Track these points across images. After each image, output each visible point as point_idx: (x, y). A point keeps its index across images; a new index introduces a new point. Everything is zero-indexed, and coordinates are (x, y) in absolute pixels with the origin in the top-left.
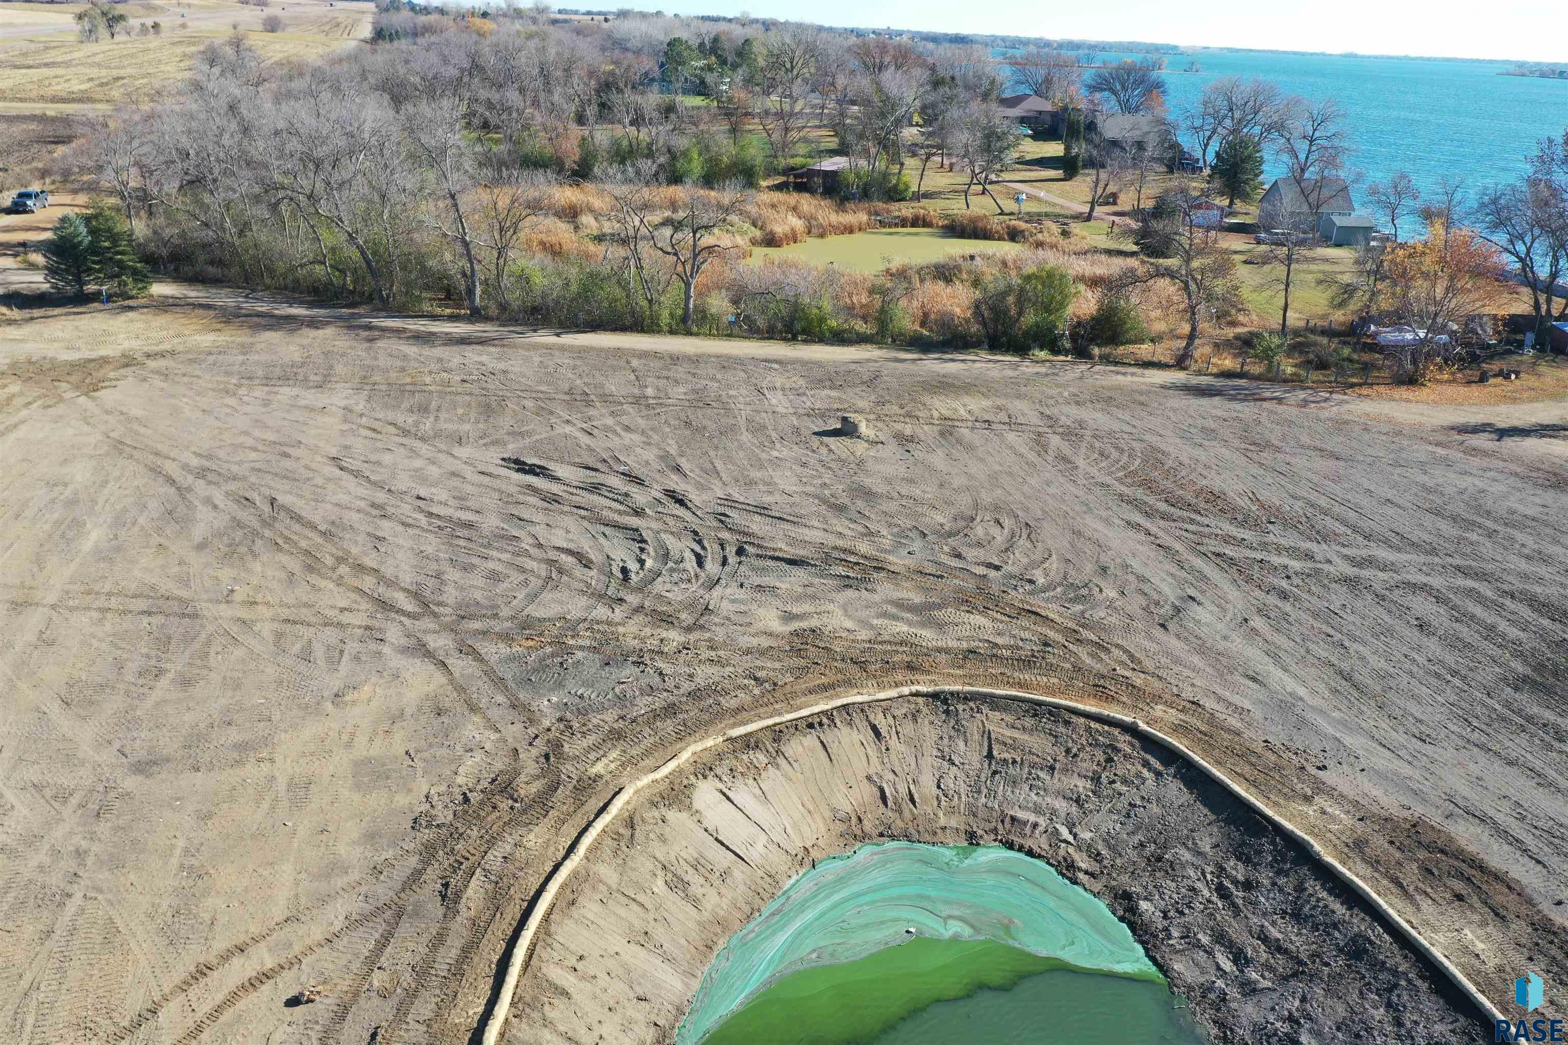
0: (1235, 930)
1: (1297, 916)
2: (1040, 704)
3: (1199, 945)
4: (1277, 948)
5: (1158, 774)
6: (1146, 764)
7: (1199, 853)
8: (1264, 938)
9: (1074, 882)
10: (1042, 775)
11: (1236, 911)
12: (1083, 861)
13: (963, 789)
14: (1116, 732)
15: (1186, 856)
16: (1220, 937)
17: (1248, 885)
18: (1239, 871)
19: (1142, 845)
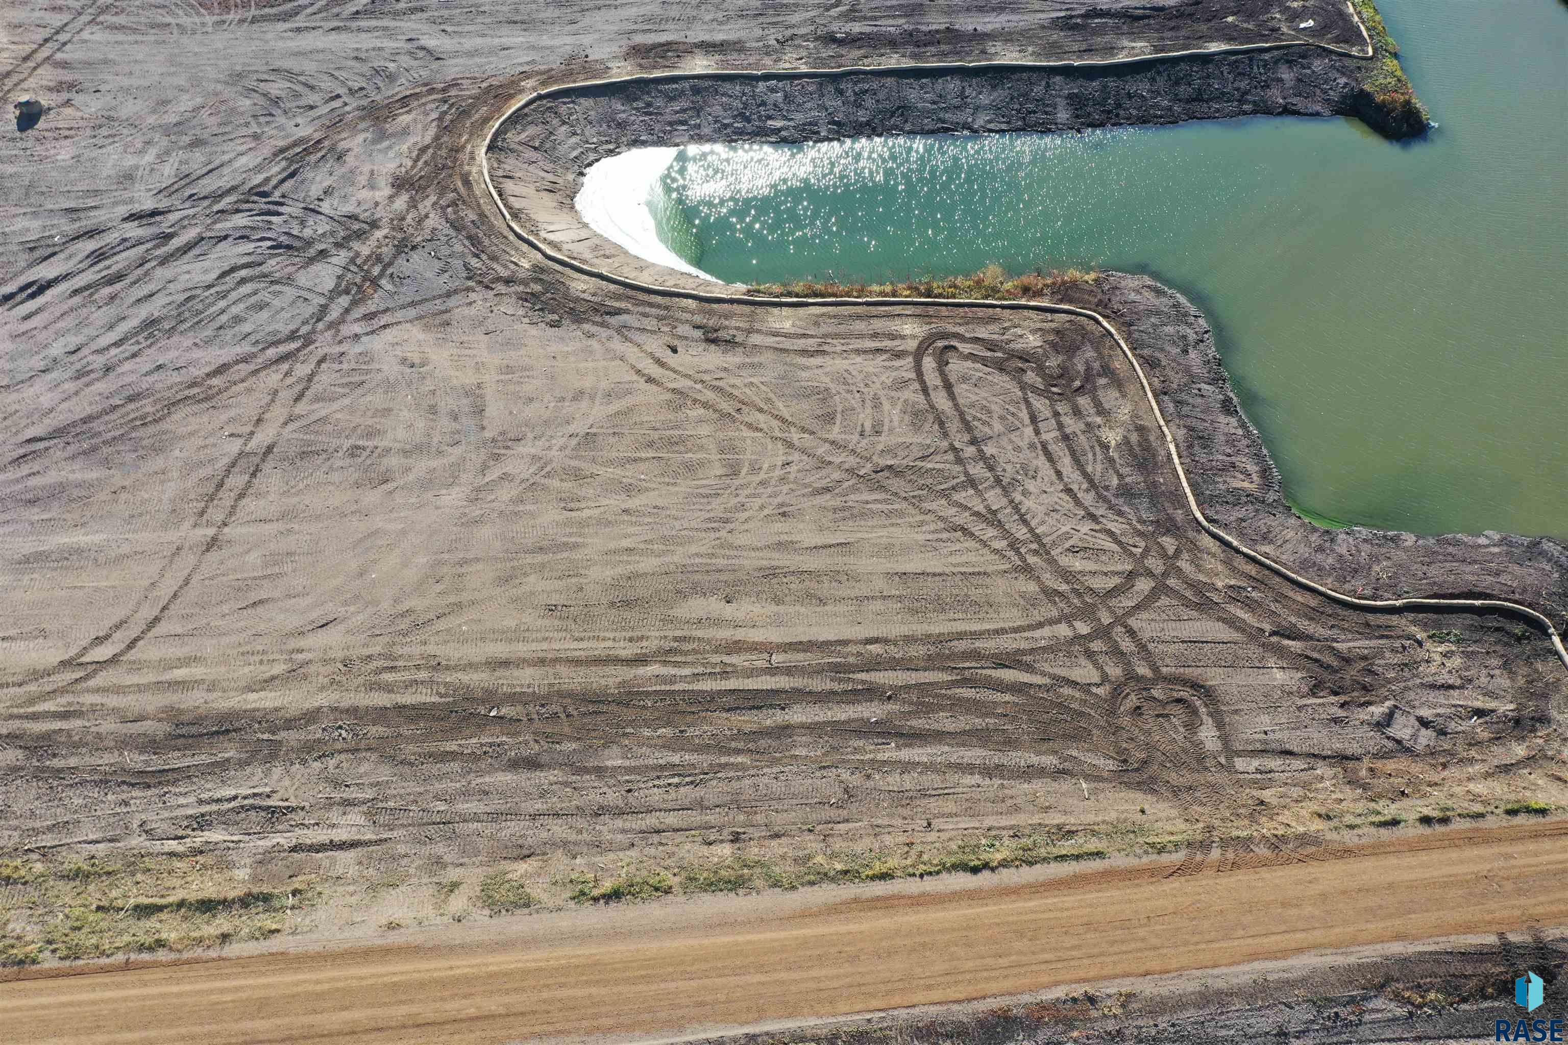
0: (668, 118)
1: (672, 99)
2: (509, 117)
3: (670, 132)
4: (683, 111)
5: (573, 102)
6: (565, 103)
7: (624, 111)
8: (677, 112)
9: (619, 153)
10: (553, 138)
11: (661, 114)
12: (611, 147)
13: (551, 165)
14: (539, 103)
15: (624, 116)
16: (670, 124)
17: (649, 105)
18: (641, 104)
19: (609, 126)
